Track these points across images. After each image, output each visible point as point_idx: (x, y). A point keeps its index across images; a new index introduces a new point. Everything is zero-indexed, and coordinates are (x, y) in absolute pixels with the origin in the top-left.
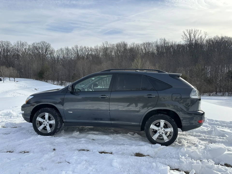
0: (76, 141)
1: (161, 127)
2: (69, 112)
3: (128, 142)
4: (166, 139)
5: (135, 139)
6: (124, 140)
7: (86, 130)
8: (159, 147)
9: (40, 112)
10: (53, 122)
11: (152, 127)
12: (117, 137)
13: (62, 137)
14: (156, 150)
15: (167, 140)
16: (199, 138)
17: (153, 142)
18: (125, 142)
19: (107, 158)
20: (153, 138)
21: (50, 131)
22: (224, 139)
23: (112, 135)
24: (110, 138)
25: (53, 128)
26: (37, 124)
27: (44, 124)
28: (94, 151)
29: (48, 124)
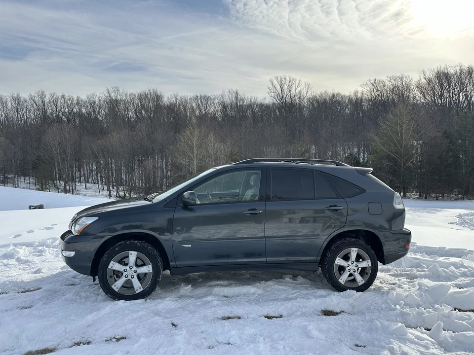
0: (199, 304)
1: (353, 260)
2: (185, 246)
3: (295, 293)
4: (360, 280)
5: (304, 287)
6: (285, 290)
7: (201, 280)
8: (354, 295)
9: (117, 251)
10: (148, 269)
11: (339, 261)
12: (268, 286)
13: (168, 299)
14: (351, 300)
15: (362, 281)
16: (389, 273)
17: (340, 288)
18: (290, 295)
19: (292, 325)
20: (340, 280)
21: (142, 289)
22: (424, 271)
23: (258, 284)
24: (258, 290)
25: (148, 282)
26: (111, 277)
27: (127, 276)
28: (251, 317)
29: (135, 275)
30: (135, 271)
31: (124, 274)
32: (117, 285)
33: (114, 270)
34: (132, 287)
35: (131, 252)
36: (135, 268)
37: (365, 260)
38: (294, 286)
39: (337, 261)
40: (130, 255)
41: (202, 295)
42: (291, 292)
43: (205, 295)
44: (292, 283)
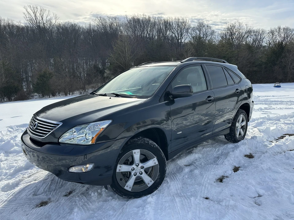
2: (178, 133)
21: (153, 182)
25: (157, 173)
26: (121, 180)
27: (135, 174)
28: (230, 173)
29: (143, 171)
30: (142, 167)
32: (129, 185)
33: (122, 173)
35: (134, 151)
36: (141, 165)
37: (244, 121)
38: (212, 146)
39: (237, 124)
40: (134, 154)
41: (175, 169)
42: (215, 150)
43: (177, 169)
44: (209, 145)
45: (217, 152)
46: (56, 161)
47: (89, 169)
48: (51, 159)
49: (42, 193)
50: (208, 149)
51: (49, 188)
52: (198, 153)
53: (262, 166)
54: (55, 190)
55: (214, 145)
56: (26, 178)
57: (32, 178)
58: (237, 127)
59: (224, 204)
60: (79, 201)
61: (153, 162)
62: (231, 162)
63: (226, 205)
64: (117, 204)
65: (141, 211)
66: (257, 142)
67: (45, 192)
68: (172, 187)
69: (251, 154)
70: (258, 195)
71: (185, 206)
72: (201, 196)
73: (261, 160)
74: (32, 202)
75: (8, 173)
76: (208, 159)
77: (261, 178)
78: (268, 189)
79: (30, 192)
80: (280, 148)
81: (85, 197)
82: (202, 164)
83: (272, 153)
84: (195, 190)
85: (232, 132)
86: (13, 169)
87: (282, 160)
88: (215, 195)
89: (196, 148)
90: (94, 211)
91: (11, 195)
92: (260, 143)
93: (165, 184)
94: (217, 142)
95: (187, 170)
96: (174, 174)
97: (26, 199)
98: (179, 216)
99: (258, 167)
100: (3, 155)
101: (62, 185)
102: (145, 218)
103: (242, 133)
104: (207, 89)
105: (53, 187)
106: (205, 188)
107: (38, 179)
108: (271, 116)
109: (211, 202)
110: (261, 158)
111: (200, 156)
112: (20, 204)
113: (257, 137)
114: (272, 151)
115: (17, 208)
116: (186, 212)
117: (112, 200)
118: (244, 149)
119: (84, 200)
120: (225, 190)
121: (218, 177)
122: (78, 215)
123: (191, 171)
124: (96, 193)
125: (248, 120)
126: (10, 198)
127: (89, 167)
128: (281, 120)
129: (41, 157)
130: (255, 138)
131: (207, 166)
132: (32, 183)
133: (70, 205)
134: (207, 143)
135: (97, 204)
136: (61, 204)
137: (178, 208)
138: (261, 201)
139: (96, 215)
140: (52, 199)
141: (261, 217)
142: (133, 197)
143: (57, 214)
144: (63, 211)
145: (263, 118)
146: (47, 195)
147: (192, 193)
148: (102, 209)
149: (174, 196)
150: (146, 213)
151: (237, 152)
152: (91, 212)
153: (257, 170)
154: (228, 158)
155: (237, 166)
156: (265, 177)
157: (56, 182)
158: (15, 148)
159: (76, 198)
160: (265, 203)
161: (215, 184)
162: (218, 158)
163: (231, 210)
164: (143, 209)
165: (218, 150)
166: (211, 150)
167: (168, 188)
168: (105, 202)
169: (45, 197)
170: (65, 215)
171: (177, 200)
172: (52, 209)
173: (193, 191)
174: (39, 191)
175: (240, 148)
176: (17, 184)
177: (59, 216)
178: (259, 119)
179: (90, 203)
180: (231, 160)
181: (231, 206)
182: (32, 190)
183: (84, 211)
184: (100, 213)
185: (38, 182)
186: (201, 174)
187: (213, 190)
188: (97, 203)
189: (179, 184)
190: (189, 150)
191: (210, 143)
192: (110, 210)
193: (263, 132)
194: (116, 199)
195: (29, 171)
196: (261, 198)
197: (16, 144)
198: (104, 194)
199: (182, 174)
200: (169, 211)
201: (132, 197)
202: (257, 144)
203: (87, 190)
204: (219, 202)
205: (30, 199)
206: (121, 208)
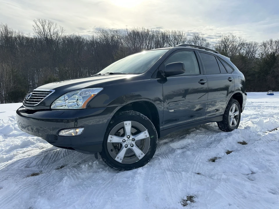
2: (170, 111)
21: (144, 155)
25: (148, 146)
26: (112, 150)
27: (126, 146)
28: (223, 155)
29: (134, 143)
30: (133, 140)
31: (124, 145)
32: (120, 157)
33: (113, 144)
34: (134, 155)
35: (125, 122)
36: (132, 137)
37: (237, 111)
38: (206, 134)
39: (230, 113)
40: (125, 126)
41: (168, 151)
42: (209, 137)
43: (169, 150)
44: (202, 132)
45: (210, 139)
46: (49, 130)
47: (78, 134)
48: (45, 128)
49: (35, 166)
50: (201, 136)
51: (42, 162)
52: (190, 139)
53: (256, 149)
54: (47, 164)
55: (207, 133)
56: (20, 154)
57: (26, 154)
58: (230, 116)
59: (216, 178)
60: (69, 172)
61: (144, 135)
62: (224, 146)
63: (217, 179)
64: (107, 175)
65: (130, 181)
66: (251, 132)
67: (37, 165)
68: (164, 163)
69: (244, 141)
70: (251, 173)
71: (175, 178)
72: (192, 172)
73: (254, 145)
74: (24, 173)
75: (4, 149)
76: (201, 144)
77: (254, 159)
78: (262, 167)
79: (22, 164)
80: (274, 137)
81: (75, 169)
82: (195, 148)
83: (265, 141)
84: (187, 167)
85: (225, 120)
86: (9, 147)
87: (276, 146)
88: (207, 172)
89: (189, 135)
90: (83, 180)
91: (3, 166)
92: (254, 132)
93: (156, 161)
94: (210, 131)
95: (179, 151)
96: (167, 154)
97: (18, 170)
98: (169, 185)
99: (251, 150)
100: (2, 137)
101: (55, 161)
102: (134, 186)
103: (235, 122)
104: (200, 73)
105: (46, 162)
106: (197, 165)
107: (32, 155)
108: (264, 113)
109: (203, 176)
110: (255, 144)
111: (193, 141)
112: (11, 174)
113: (250, 127)
114: (266, 139)
115: (8, 177)
116: (176, 183)
117: (102, 171)
118: (237, 137)
119: (74, 171)
120: (217, 167)
121: (211, 158)
122: (67, 182)
123: (183, 152)
124: (87, 165)
125: (241, 111)
126: (2, 168)
127: (79, 131)
128: (274, 116)
129: (35, 129)
130: (248, 128)
131: (200, 149)
132: (26, 157)
133: (60, 175)
134: (199, 131)
135: (87, 175)
136: (52, 174)
137: (169, 179)
138: (255, 177)
139: (85, 183)
140: (43, 172)
141: (255, 188)
142: (124, 169)
143: (46, 182)
144: (53, 179)
145: (256, 114)
146: (39, 168)
147: (183, 169)
148: (91, 179)
149: (164, 170)
150: (135, 181)
151: (230, 139)
152: (80, 180)
153: (250, 152)
154: (221, 143)
155: (230, 150)
156: (259, 159)
157: (49, 158)
158: (13, 132)
159: (67, 170)
160: (258, 178)
161: (207, 163)
162: (211, 143)
163: (223, 182)
164: (133, 179)
165: (212, 137)
166: (204, 137)
167: (159, 164)
168: (95, 173)
169: (37, 169)
170: (55, 183)
171: (168, 173)
172: (42, 178)
173: (185, 168)
174: (32, 164)
175: (233, 136)
176: (11, 159)
177: (49, 184)
178: (252, 115)
179: (80, 173)
180: (224, 145)
181: (223, 179)
182: (25, 163)
183: (73, 178)
184: (90, 182)
185: (31, 157)
186: (193, 155)
187: (205, 167)
188: (86, 173)
189: (171, 162)
190: (182, 137)
191: (203, 131)
192: (100, 180)
193: (256, 124)
194: (106, 171)
195: (24, 149)
196: (254, 175)
197: (14, 128)
198: (95, 166)
199: (174, 154)
200: (159, 181)
201: (122, 169)
202: (250, 133)
203: (78, 165)
204: (211, 177)
205: (22, 170)
206: (111, 178)
